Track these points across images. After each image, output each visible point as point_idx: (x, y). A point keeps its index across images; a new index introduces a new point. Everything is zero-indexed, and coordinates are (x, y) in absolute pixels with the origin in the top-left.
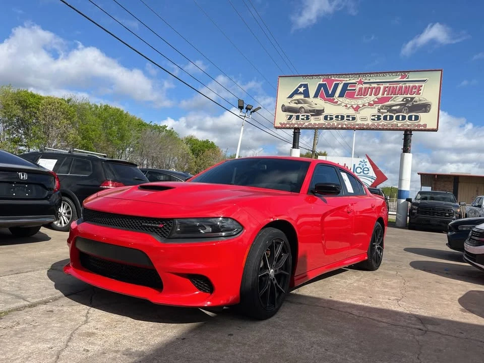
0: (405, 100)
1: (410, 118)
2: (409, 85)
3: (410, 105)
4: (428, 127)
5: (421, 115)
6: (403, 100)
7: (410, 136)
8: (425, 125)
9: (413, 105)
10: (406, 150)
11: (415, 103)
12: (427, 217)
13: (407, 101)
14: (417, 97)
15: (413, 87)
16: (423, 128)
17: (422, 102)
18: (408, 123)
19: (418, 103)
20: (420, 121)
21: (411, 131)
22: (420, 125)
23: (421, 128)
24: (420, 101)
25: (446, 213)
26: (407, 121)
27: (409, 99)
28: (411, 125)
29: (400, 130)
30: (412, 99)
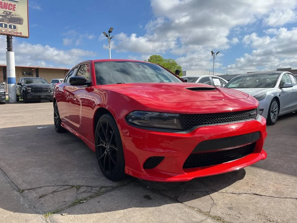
0: (5, 13)
1: (10, 27)
2: (7, 2)
3: (9, 17)
4: (23, 35)
5: (18, 26)
6: (4, 13)
7: (11, 39)
8: (21, 33)
9: (11, 18)
10: (9, 49)
11: (12, 17)
12: (38, 94)
13: (7, 13)
14: (13, 13)
15: (10, 4)
16: (19, 35)
17: (17, 17)
18: (9, 30)
19: (15, 17)
20: (17, 30)
21: (12, 36)
22: (17, 33)
23: (18, 34)
24: (16, 15)
25: (48, 90)
26: (8, 29)
27: (8, 13)
28: (11, 32)
29: (4, 34)
30: (10, 13)
